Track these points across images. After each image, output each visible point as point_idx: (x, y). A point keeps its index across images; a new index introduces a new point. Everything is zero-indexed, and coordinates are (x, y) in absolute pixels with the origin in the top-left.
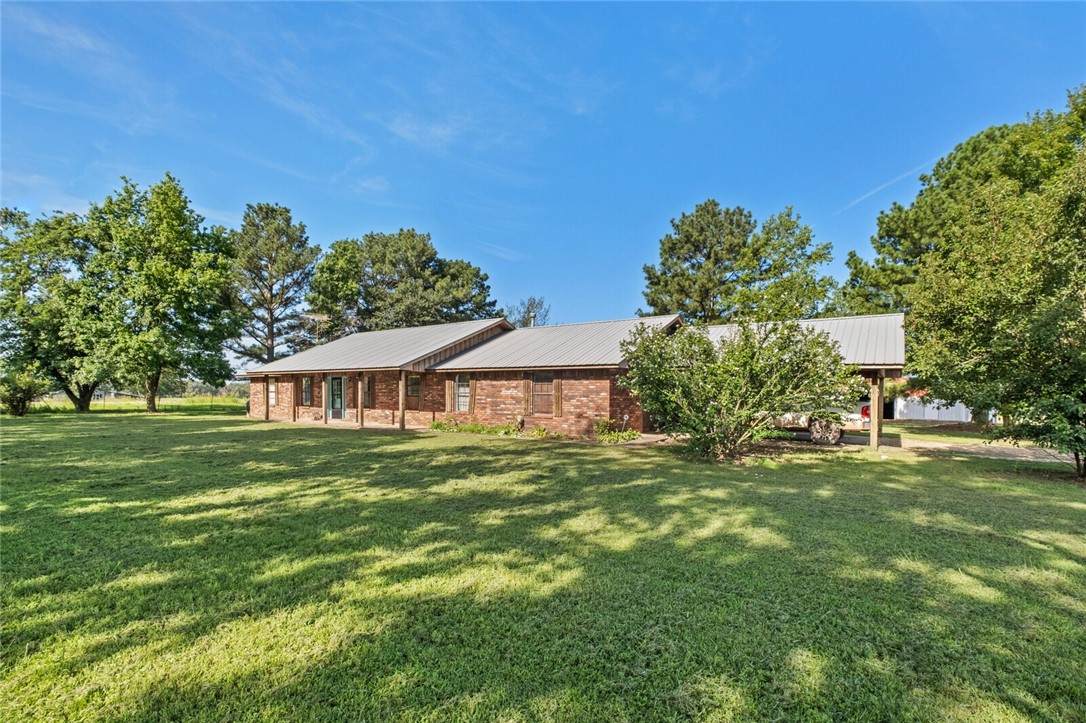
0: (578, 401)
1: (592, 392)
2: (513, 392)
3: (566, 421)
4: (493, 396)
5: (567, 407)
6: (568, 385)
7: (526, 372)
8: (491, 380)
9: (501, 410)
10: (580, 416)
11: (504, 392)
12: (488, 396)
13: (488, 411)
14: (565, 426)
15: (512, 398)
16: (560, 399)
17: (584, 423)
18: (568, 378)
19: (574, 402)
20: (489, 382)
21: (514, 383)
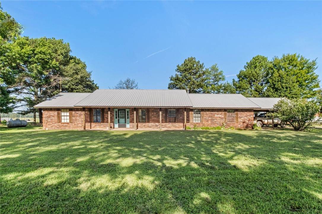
0: (244, 118)
1: (248, 115)
2: (220, 116)
3: (240, 124)
4: (211, 117)
5: (239, 120)
6: (240, 114)
7: (225, 109)
8: (211, 112)
9: (215, 122)
10: (244, 122)
11: (216, 116)
12: (210, 117)
13: (210, 122)
14: (239, 126)
15: (219, 117)
16: (237, 118)
17: (245, 124)
18: (240, 112)
19: (242, 118)
20: (210, 112)
21: (220, 113)
